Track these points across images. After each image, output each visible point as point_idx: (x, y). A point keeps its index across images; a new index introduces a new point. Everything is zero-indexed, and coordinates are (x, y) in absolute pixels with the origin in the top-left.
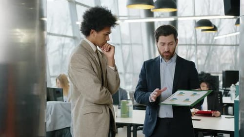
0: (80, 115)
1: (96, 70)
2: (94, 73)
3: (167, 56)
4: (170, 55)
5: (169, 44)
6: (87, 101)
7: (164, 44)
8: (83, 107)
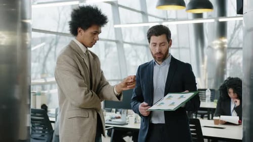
0: (65, 119)
1: (83, 73)
2: (80, 76)
3: (159, 58)
4: (162, 56)
5: (160, 44)
6: (72, 104)
7: (155, 44)
8: (68, 111)
